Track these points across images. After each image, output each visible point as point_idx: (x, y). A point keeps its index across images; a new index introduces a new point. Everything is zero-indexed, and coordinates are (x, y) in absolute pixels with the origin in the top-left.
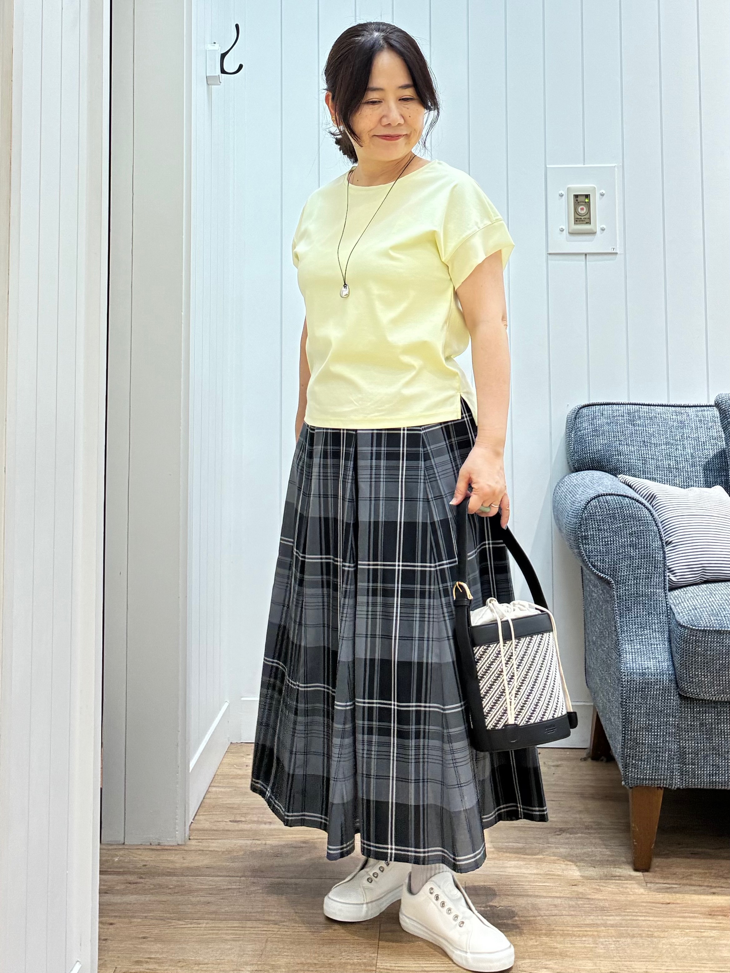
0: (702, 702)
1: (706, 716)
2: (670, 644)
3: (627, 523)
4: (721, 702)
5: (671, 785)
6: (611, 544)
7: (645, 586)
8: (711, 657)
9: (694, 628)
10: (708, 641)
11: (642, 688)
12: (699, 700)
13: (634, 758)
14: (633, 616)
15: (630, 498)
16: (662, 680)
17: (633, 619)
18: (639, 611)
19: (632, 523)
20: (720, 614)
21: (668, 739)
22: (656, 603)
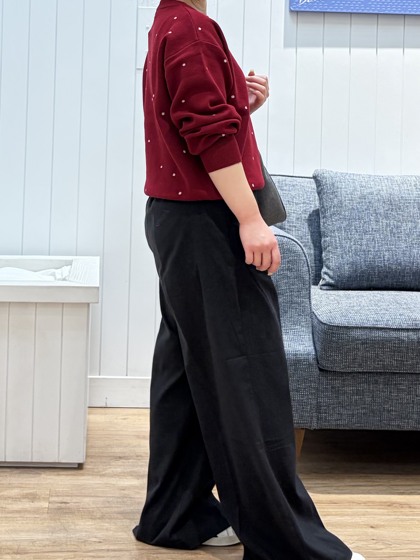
0: (334, 373)
1: (335, 382)
2: (313, 335)
3: (286, 255)
4: (345, 373)
5: (310, 427)
7: (297, 296)
8: (341, 344)
9: (331, 324)
10: (340, 333)
11: (295, 364)
12: (331, 372)
14: (289, 316)
15: (288, 238)
16: (308, 358)
17: (289, 318)
18: (292, 313)
20: (348, 315)
21: (310, 397)
22: (304, 308)
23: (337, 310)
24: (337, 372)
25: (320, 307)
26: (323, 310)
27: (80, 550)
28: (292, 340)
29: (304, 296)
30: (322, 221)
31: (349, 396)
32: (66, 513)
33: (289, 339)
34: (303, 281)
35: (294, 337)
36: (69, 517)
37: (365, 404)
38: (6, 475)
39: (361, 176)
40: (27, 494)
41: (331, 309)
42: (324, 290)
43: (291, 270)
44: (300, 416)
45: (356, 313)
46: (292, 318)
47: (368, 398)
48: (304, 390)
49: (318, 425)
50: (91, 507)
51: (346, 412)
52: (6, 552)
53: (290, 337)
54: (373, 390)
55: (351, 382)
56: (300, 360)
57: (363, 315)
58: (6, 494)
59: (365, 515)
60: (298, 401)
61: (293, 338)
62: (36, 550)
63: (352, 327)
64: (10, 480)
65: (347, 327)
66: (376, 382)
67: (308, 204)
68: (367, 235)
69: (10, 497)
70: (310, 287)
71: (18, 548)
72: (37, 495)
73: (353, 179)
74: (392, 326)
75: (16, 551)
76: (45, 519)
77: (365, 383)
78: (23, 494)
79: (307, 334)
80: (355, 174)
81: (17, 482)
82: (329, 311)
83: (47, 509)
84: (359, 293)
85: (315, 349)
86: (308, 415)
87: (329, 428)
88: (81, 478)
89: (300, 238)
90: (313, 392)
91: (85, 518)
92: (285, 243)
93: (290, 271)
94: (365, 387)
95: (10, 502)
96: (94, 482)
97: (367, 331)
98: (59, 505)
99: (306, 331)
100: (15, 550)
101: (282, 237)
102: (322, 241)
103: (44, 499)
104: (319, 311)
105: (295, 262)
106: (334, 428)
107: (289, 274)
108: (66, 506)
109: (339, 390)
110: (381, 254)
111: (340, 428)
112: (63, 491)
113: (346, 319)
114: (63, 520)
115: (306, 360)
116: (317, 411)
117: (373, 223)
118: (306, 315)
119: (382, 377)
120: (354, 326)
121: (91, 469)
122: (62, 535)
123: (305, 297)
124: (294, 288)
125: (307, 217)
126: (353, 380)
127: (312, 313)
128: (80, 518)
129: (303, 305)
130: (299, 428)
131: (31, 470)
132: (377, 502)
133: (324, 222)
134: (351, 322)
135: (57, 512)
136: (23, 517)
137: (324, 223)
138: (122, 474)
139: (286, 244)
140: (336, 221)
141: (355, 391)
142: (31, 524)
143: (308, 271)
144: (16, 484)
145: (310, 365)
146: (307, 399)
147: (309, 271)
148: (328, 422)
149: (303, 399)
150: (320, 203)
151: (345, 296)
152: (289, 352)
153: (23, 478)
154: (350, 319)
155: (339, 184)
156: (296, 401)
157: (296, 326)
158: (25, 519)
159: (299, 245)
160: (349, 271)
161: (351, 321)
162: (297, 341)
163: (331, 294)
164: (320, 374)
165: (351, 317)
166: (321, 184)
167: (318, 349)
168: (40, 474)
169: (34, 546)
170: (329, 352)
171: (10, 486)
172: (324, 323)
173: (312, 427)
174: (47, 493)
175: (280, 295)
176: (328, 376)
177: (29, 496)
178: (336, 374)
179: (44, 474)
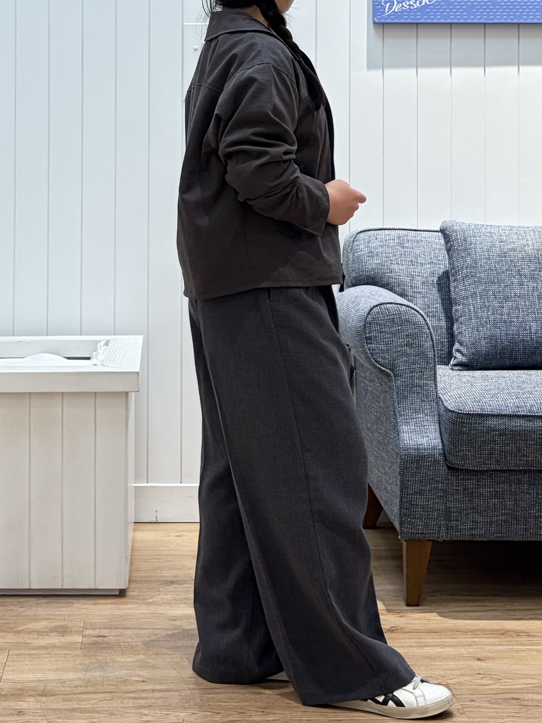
0: (466, 471)
1: (468, 482)
2: (440, 425)
3: (404, 327)
4: (480, 471)
5: (438, 538)
6: (391, 344)
7: (419, 378)
8: (474, 436)
9: (460, 412)
10: (471, 422)
11: (417, 460)
12: (463, 470)
13: (409, 517)
14: (409, 403)
15: (407, 306)
16: (433, 453)
17: (409, 405)
18: (414, 398)
19: (408, 326)
20: (481, 401)
21: (437, 501)
22: (428, 393)
23: (468, 394)
24: (470, 470)
25: (449, 391)
26: (452, 394)
27: (119, 690)
28: (413, 431)
30: (453, 285)
31: (485, 499)
32: (102, 648)
33: (409, 431)
34: (426, 359)
35: (416, 427)
36: (107, 653)
37: (505, 509)
38: (31, 605)
39: (500, 228)
40: (56, 627)
41: (462, 393)
42: (456, 370)
43: (411, 345)
44: (425, 525)
45: (493, 397)
46: (414, 405)
47: (509, 502)
48: (429, 493)
49: (448, 535)
50: (134, 641)
51: (483, 519)
52: (30, 694)
53: (411, 428)
54: (516, 492)
55: (488, 482)
56: (423, 456)
57: (502, 400)
58: (30, 627)
59: (471, 646)
60: (422, 507)
61: (415, 429)
62: (66, 691)
63: (487, 414)
64: (36, 611)
65: (480, 414)
66: (519, 482)
67: (436, 264)
68: (509, 302)
69: (34, 631)
70: (435, 366)
71: (44, 689)
72: (68, 627)
73: (491, 233)
74: (537, 413)
75: (41, 693)
76: (78, 656)
77: (506, 483)
78: (51, 627)
79: (432, 424)
80: (493, 226)
81: (45, 613)
82: (459, 396)
83: (80, 644)
84: (500, 373)
85: (442, 442)
86: (435, 523)
87: (461, 539)
88: (123, 607)
90: (441, 496)
91: (126, 654)
92: (403, 312)
93: (410, 347)
94: (506, 487)
95: (35, 636)
96: (139, 612)
97: (506, 420)
98: (95, 639)
99: (430, 421)
100: (41, 691)
101: (398, 306)
102: (454, 310)
103: (77, 632)
104: (447, 395)
105: (416, 336)
106: (468, 539)
107: (409, 351)
108: (103, 641)
109: (473, 492)
110: (527, 325)
111: (476, 539)
112: (100, 622)
113: (478, 405)
114: (100, 656)
115: (430, 456)
116: (447, 518)
117: (516, 286)
118: (431, 401)
119: (526, 476)
120: (489, 413)
121: (136, 596)
122: (97, 674)
123: (429, 379)
124: (415, 368)
125: (435, 281)
126: (490, 480)
127: (438, 400)
128: (121, 654)
129: (427, 389)
130: (424, 539)
131: (61, 598)
133: (455, 286)
134: (485, 409)
135: (93, 648)
137: (455, 288)
138: (173, 602)
139: (404, 314)
140: (469, 286)
141: (494, 493)
142: (60, 661)
143: (432, 346)
144: (43, 616)
145: (436, 462)
146: (433, 503)
147: (434, 347)
148: (460, 532)
150: (450, 263)
151: (482, 377)
152: (410, 445)
153: (51, 608)
155: (472, 239)
156: (420, 507)
157: (418, 415)
158: (53, 655)
159: (421, 314)
160: (487, 347)
161: (485, 407)
162: (419, 432)
163: (464, 375)
164: (448, 473)
165: (485, 403)
166: (450, 239)
167: (446, 442)
168: (72, 603)
169: (64, 687)
170: (458, 446)
171: (36, 618)
172: (452, 411)
173: (441, 538)
174: (80, 625)
175: (398, 377)
176: (458, 475)
177: (58, 630)
178: (468, 473)
179: (77, 603)
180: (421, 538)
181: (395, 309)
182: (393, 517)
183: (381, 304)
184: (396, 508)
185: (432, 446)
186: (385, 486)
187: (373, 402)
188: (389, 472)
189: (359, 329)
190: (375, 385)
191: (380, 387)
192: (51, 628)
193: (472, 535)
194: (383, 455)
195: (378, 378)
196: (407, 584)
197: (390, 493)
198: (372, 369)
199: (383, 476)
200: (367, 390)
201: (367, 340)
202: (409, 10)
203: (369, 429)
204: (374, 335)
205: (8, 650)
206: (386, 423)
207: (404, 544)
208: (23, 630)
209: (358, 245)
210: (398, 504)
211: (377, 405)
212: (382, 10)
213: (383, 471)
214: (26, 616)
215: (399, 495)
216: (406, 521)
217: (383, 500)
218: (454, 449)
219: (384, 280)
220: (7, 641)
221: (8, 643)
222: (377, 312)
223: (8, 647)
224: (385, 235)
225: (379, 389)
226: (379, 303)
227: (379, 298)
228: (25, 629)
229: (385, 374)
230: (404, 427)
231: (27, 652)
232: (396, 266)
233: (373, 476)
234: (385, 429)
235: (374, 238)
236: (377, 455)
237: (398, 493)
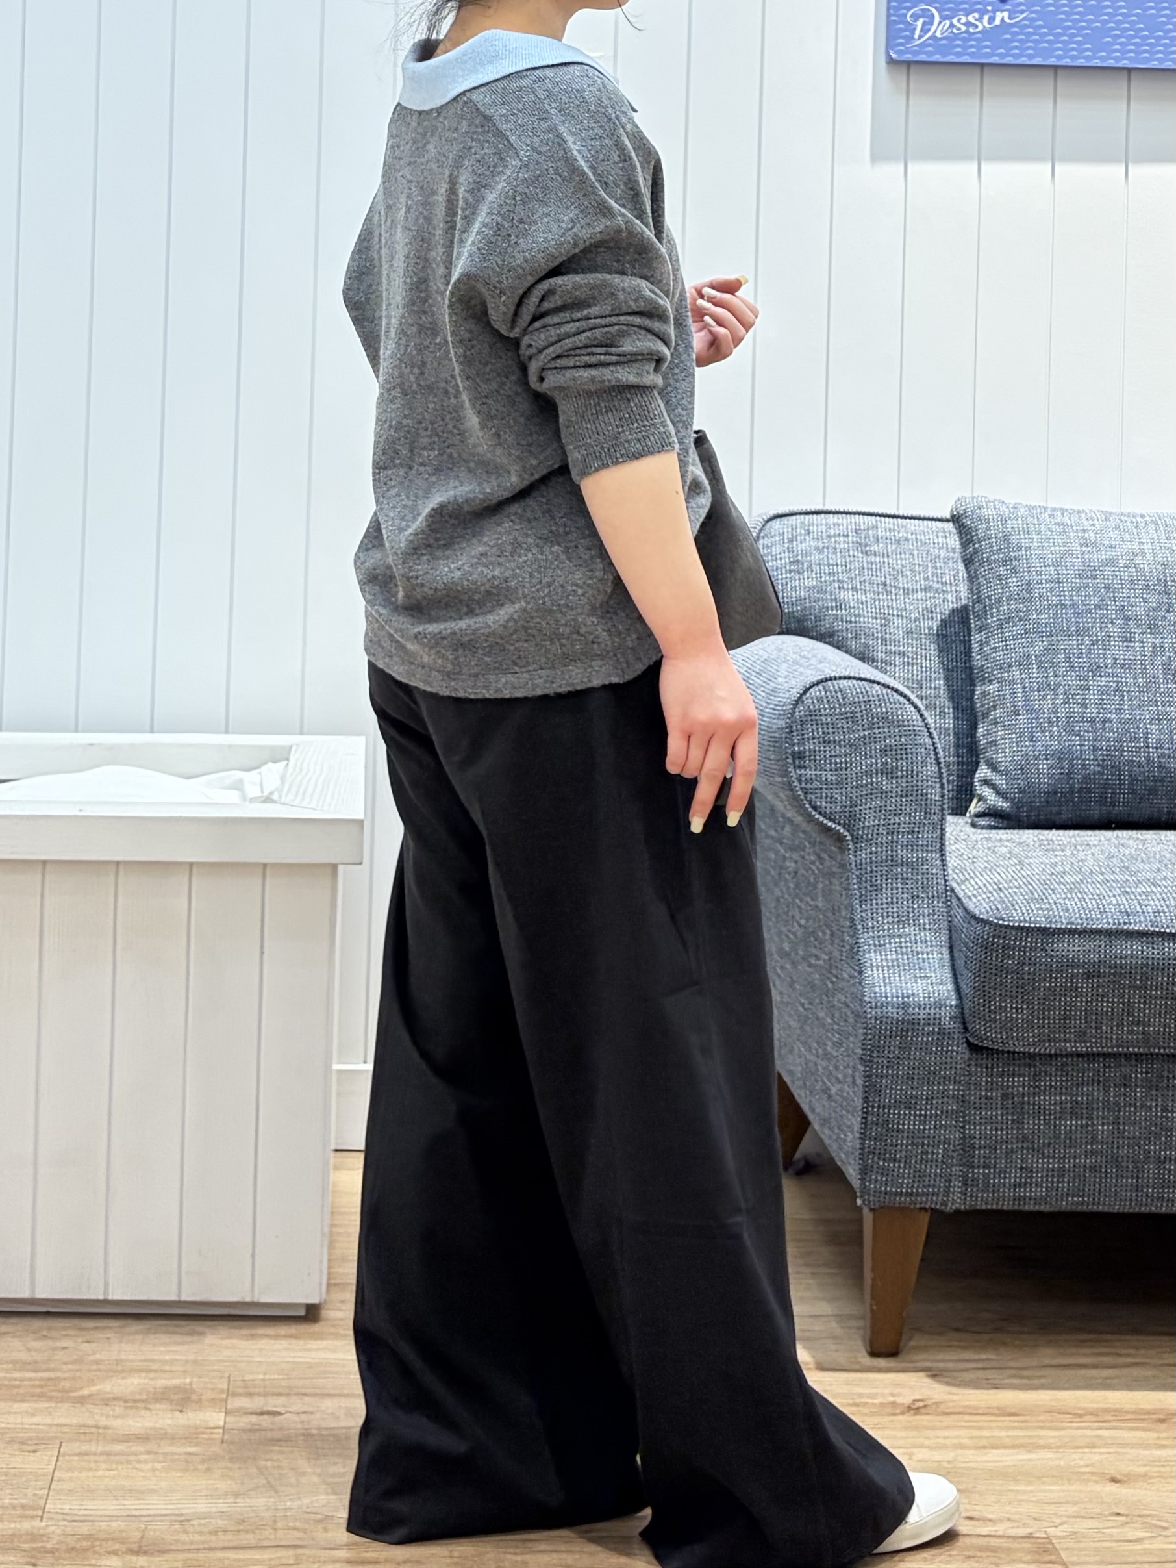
23: (1016, 884)
24: (1019, 1053)
25: (972, 874)
26: (979, 882)
27: (311, 1542)
28: (893, 966)
29: (927, 846)
30: (976, 637)
31: (1050, 1119)
32: (272, 1441)
33: (885, 964)
34: (923, 803)
35: (900, 956)
36: (282, 1452)
37: (1093, 1140)
38: (108, 1336)
39: (1083, 515)
40: (167, 1389)
41: (1001, 881)
42: (983, 828)
43: (891, 773)
44: (917, 1175)
45: (1070, 890)
46: (895, 906)
47: (1103, 1124)
48: (927, 1103)
49: (965, 1199)
50: (343, 1423)
51: (1043, 1163)
52: (109, 1549)
53: (889, 957)
55: (1056, 1081)
56: (916, 1021)
57: (1090, 896)
58: (109, 1390)
59: (1093, 1447)
60: (911, 1134)
61: (897, 960)
62: (192, 1543)
63: (1060, 929)
64: (119, 1352)
65: (1045, 929)
66: (1126, 1083)
67: (937, 591)
68: (1101, 676)
69: (118, 1399)
70: (943, 819)
71: (142, 1537)
72: (193, 1391)
73: (1063, 524)
74: (1168, 927)
75: (135, 1547)
76: (215, 1458)
77: (1095, 1084)
78: (155, 1388)
79: (935, 949)
80: (1067, 510)
81: (139, 1357)
82: (995, 887)
83: (221, 1431)
84: (1078, 835)
85: (958, 989)
86: (938, 1171)
87: (994, 1207)
88: (314, 1344)
89: (915, 685)
90: (952, 1110)
91: (325, 1455)
92: (876, 698)
93: (890, 776)
94: (1096, 1094)
95: (118, 1410)
97: (1102, 942)
98: (254, 1419)
99: (931, 941)
100: (135, 1543)
101: (865, 683)
102: (977, 693)
103: (213, 1402)
104: (968, 885)
105: (903, 752)
106: (1010, 1208)
107: (886, 785)
108: (273, 1423)
109: (1023, 1103)
110: (1138, 728)
111: (1027, 1208)
112: (263, 1380)
113: (1041, 909)
114: (267, 1460)
115: (932, 1022)
116: (964, 1160)
117: (1116, 642)
118: (933, 897)
119: (1142, 1067)
120: (1063, 926)
121: (342, 1319)
122: (261, 1502)
123: (930, 848)
124: (899, 824)
125: (935, 628)
126: (1061, 1075)
127: (949, 895)
128: (313, 1456)
129: (925, 871)
130: (912, 1206)
131: (175, 1322)
132: (1128, 1412)
133: (981, 640)
134: (1055, 916)
135: (249, 1440)
136: (156, 1453)
137: (981, 645)
139: (877, 703)
140: (1014, 640)
141: (1069, 1105)
142: (178, 1469)
143: (937, 775)
144: (136, 1364)
145: (942, 1033)
146: (935, 1127)
147: (941, 777)
148: (994, 1191)
149: (925, 1129)
150: (971, 590)
151: (1040, 846)
152: (887, 997)
153: (154, 1345)
154: (1054, 907)
155: (1022, 537)
156: (906, 1134)
157: (903, 928)
158: (161, 1458)
159: (912, 703)
160: (1050, 777)
161: (1056, 913)
162: (907, 968)
163: (1001, 840)
164: (969, 1059)
165: (1055, 903)
166: (972, 537)
167: (965, 989)
168: (201, 1334)
169: (186, 1532)
170: (995, 999)
171: (120, 1368)
172: (982, 920)
173: (950, 1204)
174: (220, 1386)
175: (862, 842)
176: (993, 1065)
177: (173, 1397)
178: (1014, 1059)
179: (212, 1334)
180: (907, 1205)
181: (858, 690)
182: (843, 1156)
183: (826, 680)
184: (850, 1136)
185: (935, 998)
186: (824, 1083)
187: (797, 896)
188: (835, 1054)
189: (776, 735)
190: (803, 858)
191: (817, 863)
192: (155, 1393)
193: (1019, 1200)
194: (821, 1014)
195: (813, 844)
196: (871, 1305)
197: (836, 1102)
198: (804, 826)
199: (819, 1061)
200: (781, 868)
201: (794, 759)
202: (965, 35)
203: (784, 955)
204: (810, 750)
205: (58, 1442)
206: (832, 944)
207: (868, 1217)
208: (90, 1396)
209: (768, 547)
210: (857, 1127)
211: (807, 903)
212: (908, 33)
213: (820, 1051)
214: (97, 1362)
215: (860, 1108)
216: (875, 1166)
217: (819, 1114)
218: (984, 1006)
219: (823, 623)
220: (56, 1422)
221: (57, 1425)
222: (817, 698)
223: (58, 1435)
224: (826, 525)
225: (814, 868)
226: (823, 677)
227: (820, 666)
228: (97, 1394)
229: (832, 836)
230: (872, 954)
231: (100, 1449)
232: (850, 593)
233: (795, 1060)
234: (827, 958)
235: (803, 532)
236: (805, 1013)
237: (859, 1103)
